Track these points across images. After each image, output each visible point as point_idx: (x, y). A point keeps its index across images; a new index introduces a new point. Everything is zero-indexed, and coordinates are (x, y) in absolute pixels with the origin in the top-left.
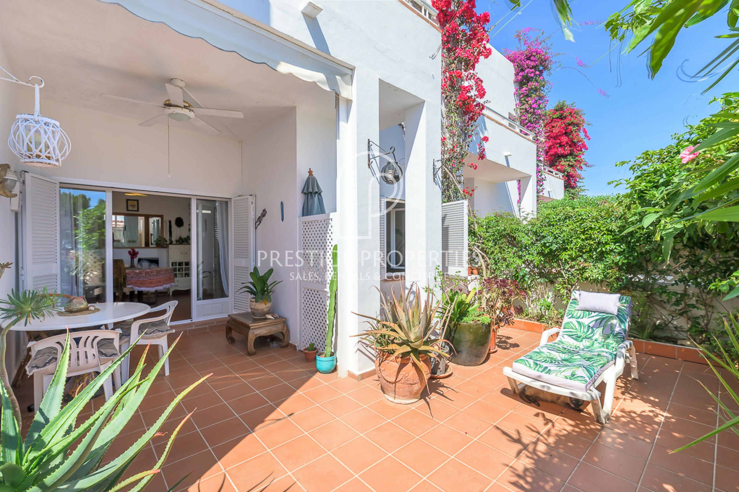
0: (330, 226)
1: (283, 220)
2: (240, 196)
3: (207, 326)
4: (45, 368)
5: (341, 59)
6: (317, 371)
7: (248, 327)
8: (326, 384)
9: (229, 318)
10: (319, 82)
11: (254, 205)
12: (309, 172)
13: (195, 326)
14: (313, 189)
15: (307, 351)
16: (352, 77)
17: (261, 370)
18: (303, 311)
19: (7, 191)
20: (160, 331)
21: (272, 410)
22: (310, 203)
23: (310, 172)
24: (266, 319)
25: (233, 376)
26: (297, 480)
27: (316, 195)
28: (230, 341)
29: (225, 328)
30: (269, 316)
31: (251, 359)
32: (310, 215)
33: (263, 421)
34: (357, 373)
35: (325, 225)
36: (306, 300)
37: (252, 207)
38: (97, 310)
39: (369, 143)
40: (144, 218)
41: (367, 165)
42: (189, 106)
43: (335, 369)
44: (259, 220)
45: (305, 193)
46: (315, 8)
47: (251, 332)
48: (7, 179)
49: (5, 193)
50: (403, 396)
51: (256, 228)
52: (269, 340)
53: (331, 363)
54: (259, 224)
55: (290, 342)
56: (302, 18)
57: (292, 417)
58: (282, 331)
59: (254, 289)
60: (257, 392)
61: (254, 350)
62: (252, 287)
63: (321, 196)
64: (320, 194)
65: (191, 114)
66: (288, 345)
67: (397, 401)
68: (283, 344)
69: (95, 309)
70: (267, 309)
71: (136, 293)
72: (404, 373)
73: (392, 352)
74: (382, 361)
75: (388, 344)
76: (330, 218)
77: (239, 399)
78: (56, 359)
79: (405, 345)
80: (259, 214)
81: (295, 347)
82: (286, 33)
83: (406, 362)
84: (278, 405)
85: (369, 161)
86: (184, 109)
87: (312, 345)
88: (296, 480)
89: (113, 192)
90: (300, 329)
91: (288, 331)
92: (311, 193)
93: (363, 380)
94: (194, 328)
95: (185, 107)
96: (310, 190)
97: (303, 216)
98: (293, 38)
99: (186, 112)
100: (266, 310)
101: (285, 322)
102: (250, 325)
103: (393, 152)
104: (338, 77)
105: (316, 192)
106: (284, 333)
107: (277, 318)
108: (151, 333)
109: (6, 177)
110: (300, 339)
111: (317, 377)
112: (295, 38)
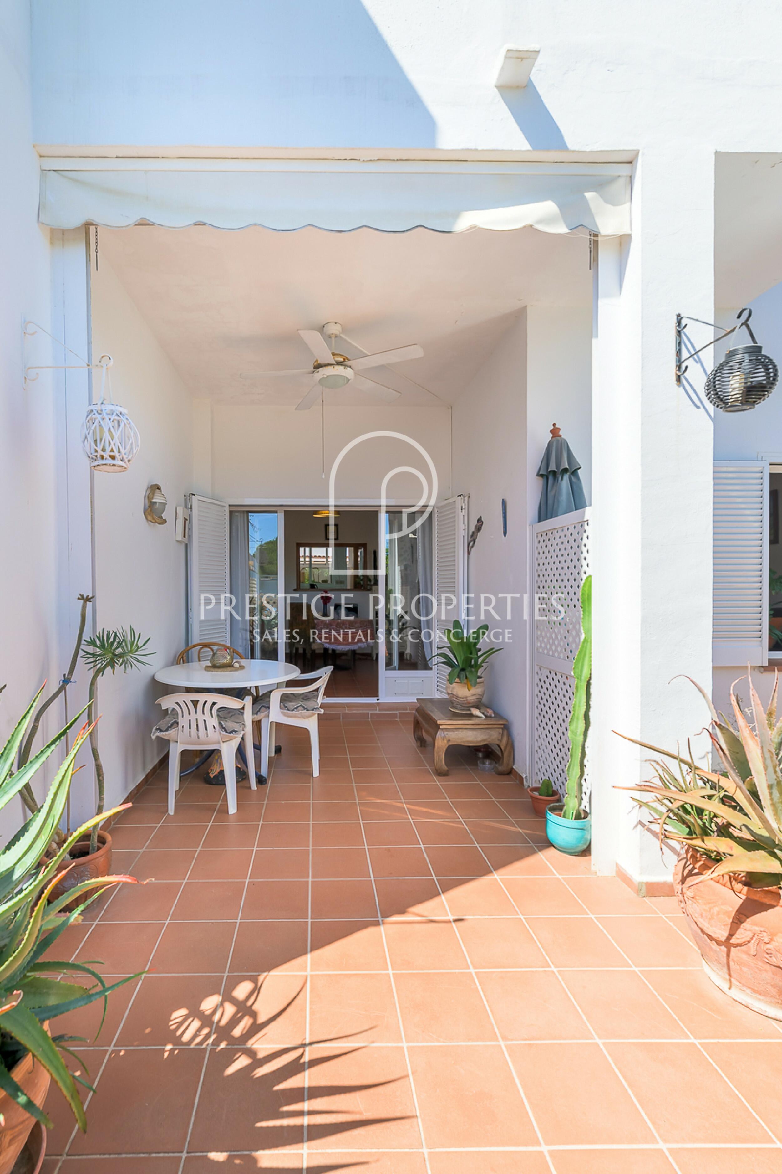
0: (585, 536)
1: (505, 533)
2: (446, 499)
3: (397, 712)
4: (167, 733)
5: (596, 148)
6: (548, 844)
7: (437, 727)
8: (558, 875)
9: (418, 705)
10: (540, 222)
11: (465, 512)
12: (552, 431)
13: (380, 710)
14: (558, 465)
15: (536, 794)
16: (631, 179)
17: (446, 807)
18: (536, 711)
19: (156, 517)
20: (304, 708)
21: (431, 893)
22: (551, 495)
23: (555, 431)
24: (471, 716)
25: (399, 805)
26: (413, 1073)
27: (566, 477)
28: (419, 744)
29: (412, 719)
30: (476, 712)
31: (438, 782)
32: (551, 517)
33: (403, 911)
34: (638, 878)
35: (575, 536)
36: (542, 691)
37: (461, 516)
38: (242, 667)
39: (679, 323)
40: (352, 548)
41: (674, 378)
42: (344, 360)
43: (586, 851)
44: (473, 539)
45: (542, 475)
46: (522, 59)
47: (439, 734)
48: (156, 502)
49: (154, 519)
50: (755, 991)
51: (469, 553)
52: (481, 755)
53: (577, 834)
54: (472, 546)
55: (514, 768)
56: (499, 97)
57: (460, 924)
58: (498, 743)
59: (455, 661)
60: (422, 846)
61: (445, 768)
62: (451, 655)
63: (578, 478)
64: (574, 473)
65: (348, 373)
66: (510, 772)
67: (736, 993)
68: (501, 769)
69: (240, 666)
70: (474, 698)
71: (330, 652)
72: (757, 929)
73: (715, 859)
74: (690, 874)
75: (705, 832)
76: (585, 519)
77: (389, 850)
78: (178, 723)
79: (762, 852)
80: (472, 529)
81: (521, 779)
82: (460, 147)
83: (767, 900)
84: (447, 887)
85: (679, 368)
86: (337, 367)
87: (547, 784)
88: (410, 1073)
89: (286, 512)
90: (532, 747)
91: (511, 744)
92: (554, 473)
93: (653, 899)
94: (378, 711)
95: (338, 363)
96: (553, 467)
97: (539, 521)
98: (476, 150)
99: (339, 370)
100: (471, 699)
101: (506, 728)
102: (439, 722)
103: (745, 324)
104: (588, 195)
105: (566, 470)
106: (503, 748)
107: (490, 717)
108: (293, 710)
109: (154, 500)
110: (532, 765)
111: (545, 856)
112: (480, 148)
